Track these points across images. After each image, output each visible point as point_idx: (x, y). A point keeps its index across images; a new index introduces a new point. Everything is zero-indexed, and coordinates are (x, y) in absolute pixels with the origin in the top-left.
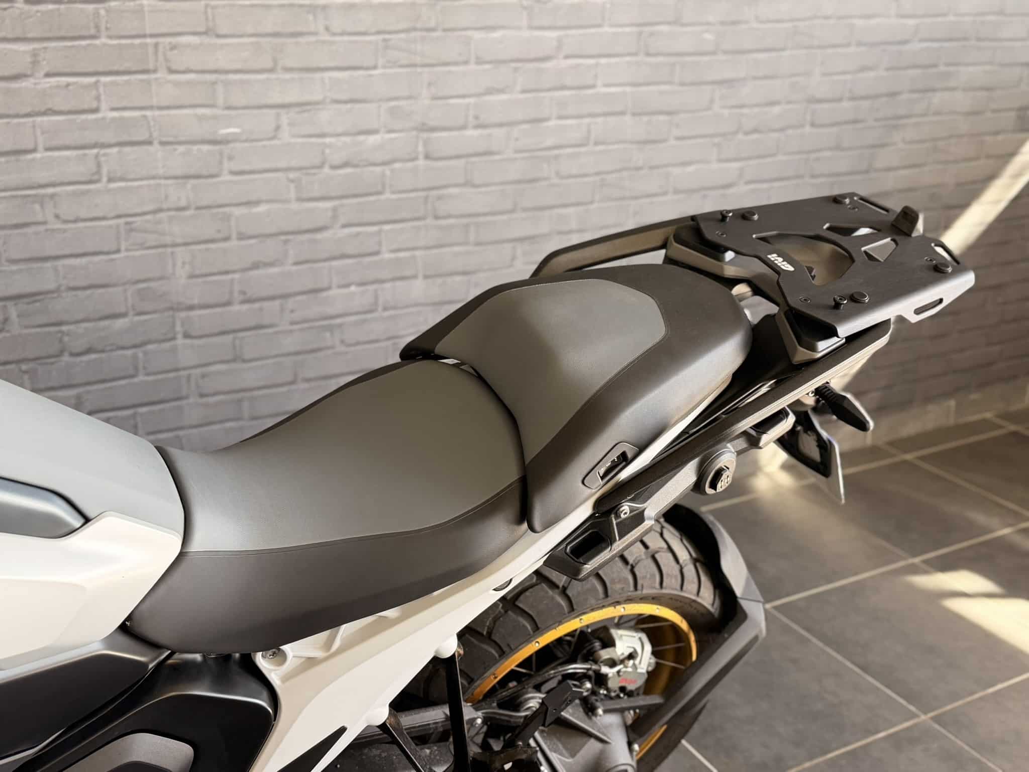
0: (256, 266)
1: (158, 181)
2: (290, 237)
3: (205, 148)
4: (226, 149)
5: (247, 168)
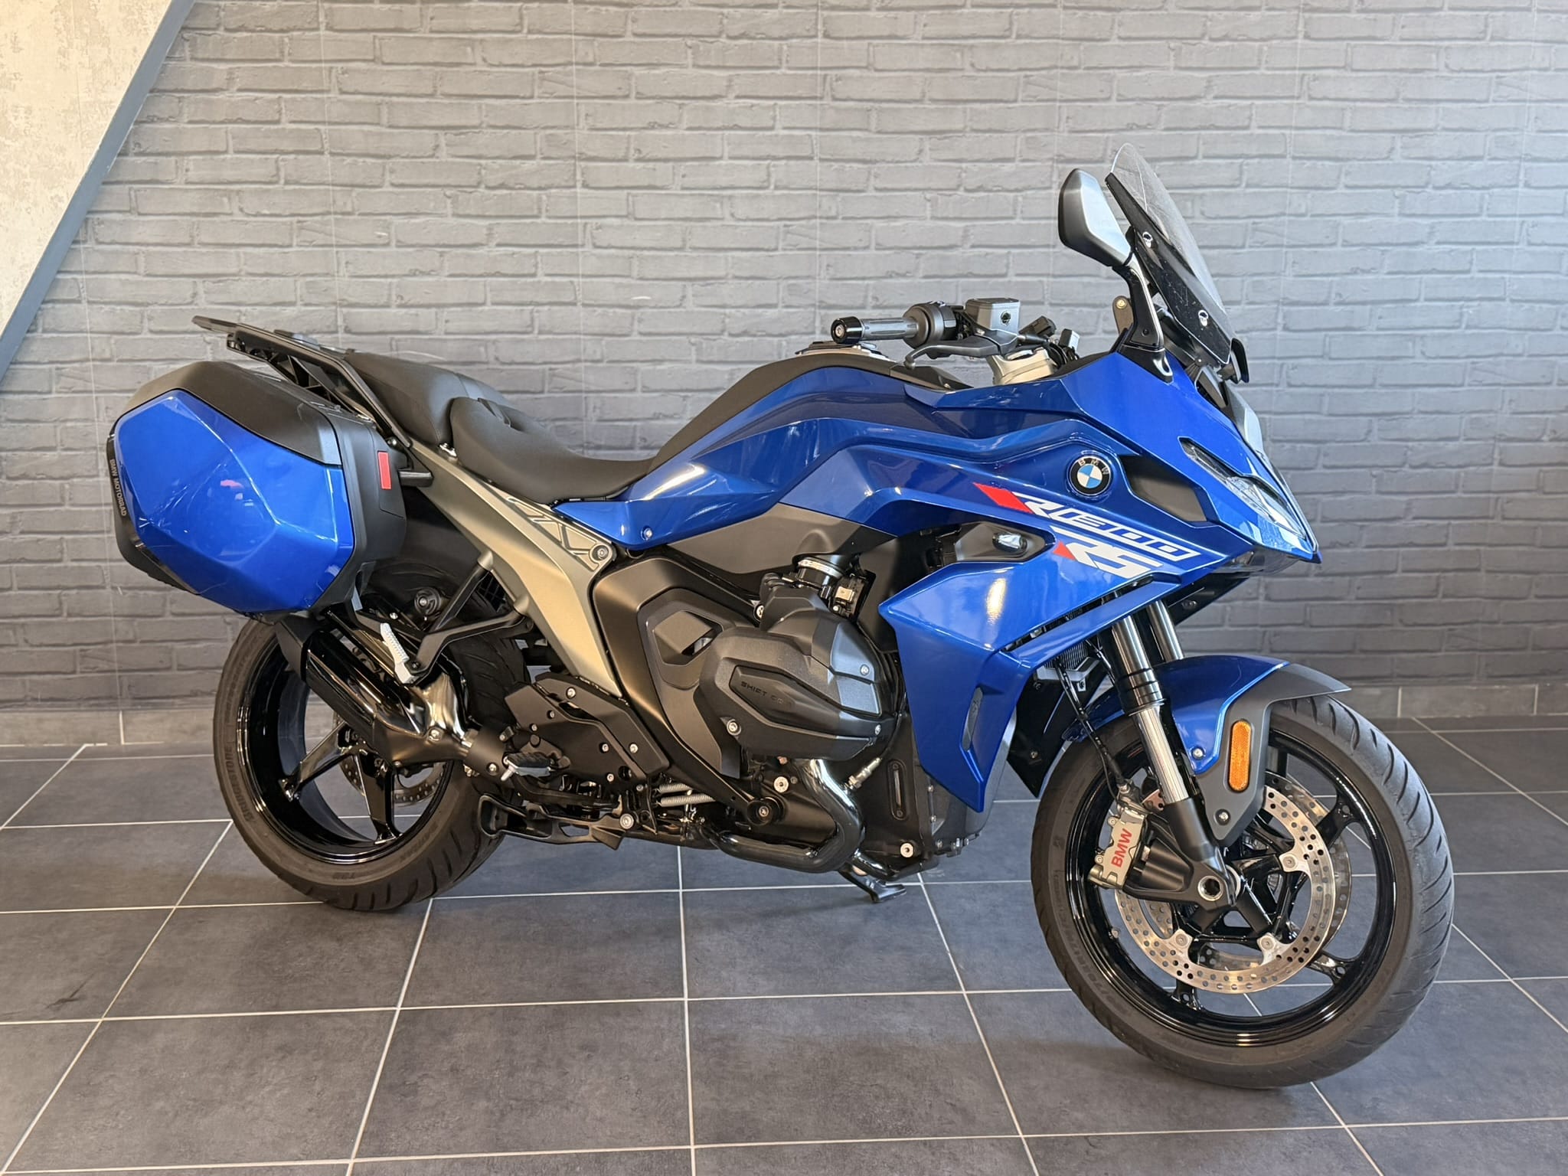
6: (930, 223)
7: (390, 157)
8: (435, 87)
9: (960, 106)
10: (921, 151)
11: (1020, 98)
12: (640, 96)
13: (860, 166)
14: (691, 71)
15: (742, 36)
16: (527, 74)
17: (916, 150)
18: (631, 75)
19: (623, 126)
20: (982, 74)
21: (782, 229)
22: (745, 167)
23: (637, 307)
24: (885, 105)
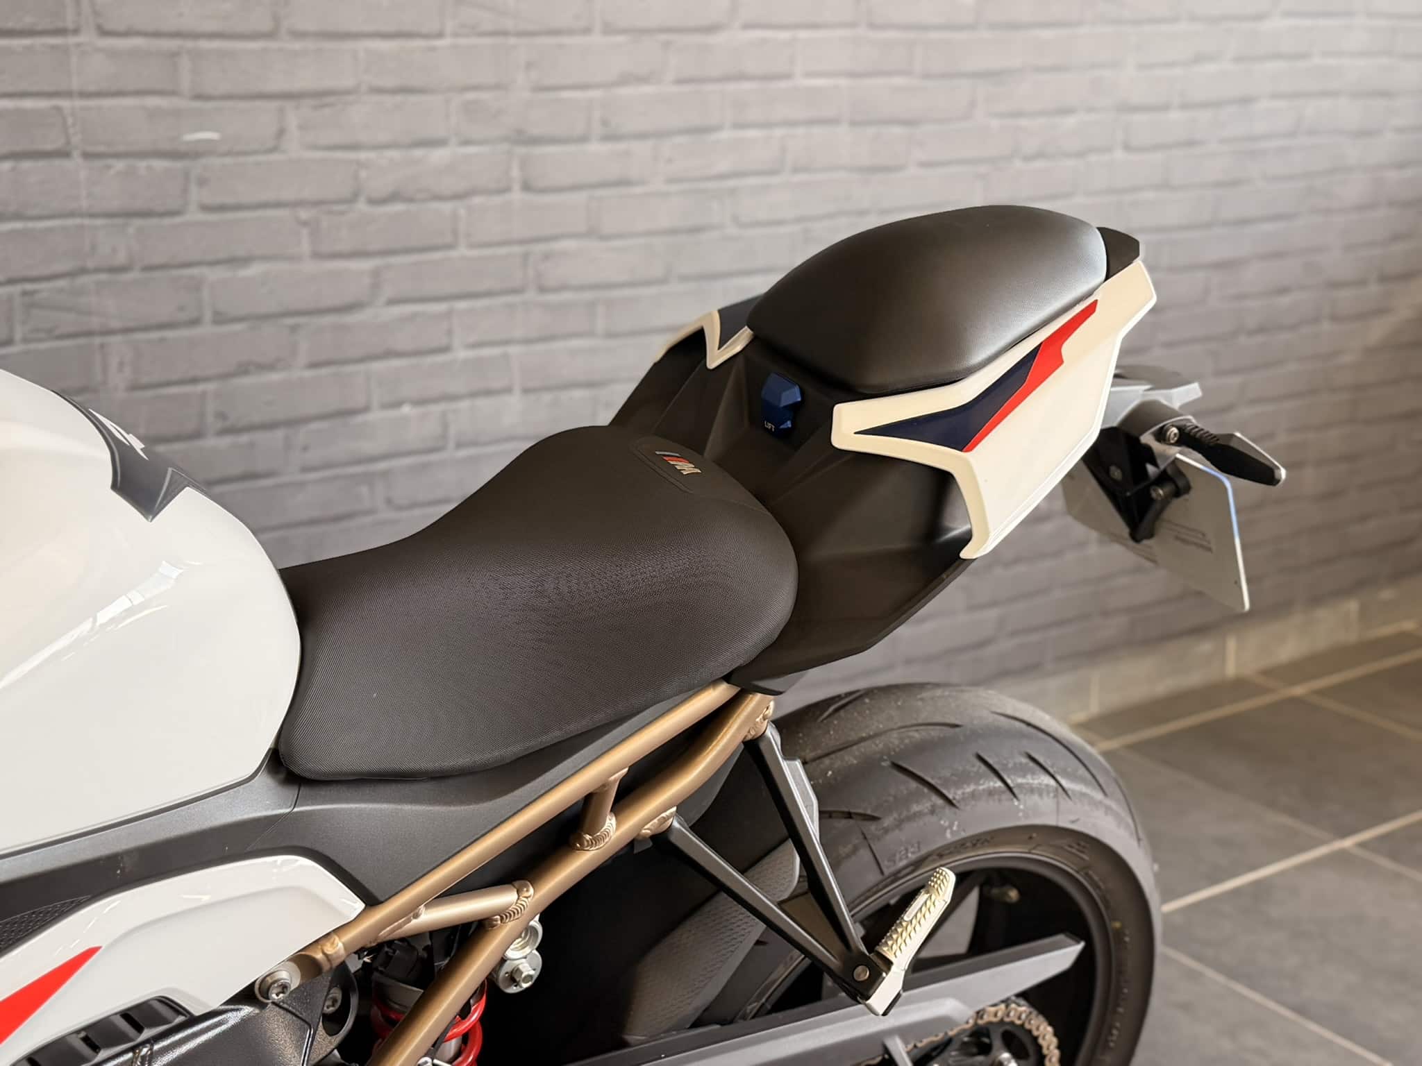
0: (243, 369)
1: (78, 221)
2: (302, 320)
3: (159, 164)
4: (195, 167)
5: (229, 200)
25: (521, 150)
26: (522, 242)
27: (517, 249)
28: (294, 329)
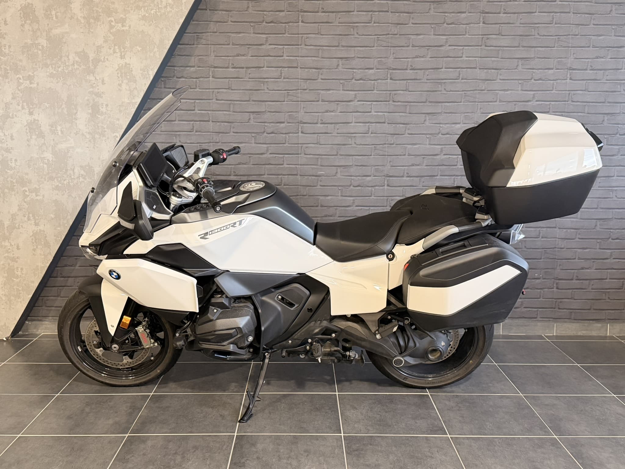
0: (326, 216)
1: (298, 187)
2: (338, 208)
3: (313, 177)
4: (320, 178)
5: (325, 184)
6: (428, 146)
7: (233, 123)
8: (250, 98)
9: (440, 104)
10: (425, 121)
11: (462, 101)
12: (323, 101)
13: (403, 125)
14: (342, 92)
15: (361, 79)
16: (283, 93)
17: (423, 120)
18: (320, 93)
19: (316, 111)
20: (449, 93)
21: (373, 148)
22: (360, 126)
23: (319, 176)
24: (412, 104)
25: (388, 178)
26: (386, 197)
27: (385, 198)
28: (336, 209)
